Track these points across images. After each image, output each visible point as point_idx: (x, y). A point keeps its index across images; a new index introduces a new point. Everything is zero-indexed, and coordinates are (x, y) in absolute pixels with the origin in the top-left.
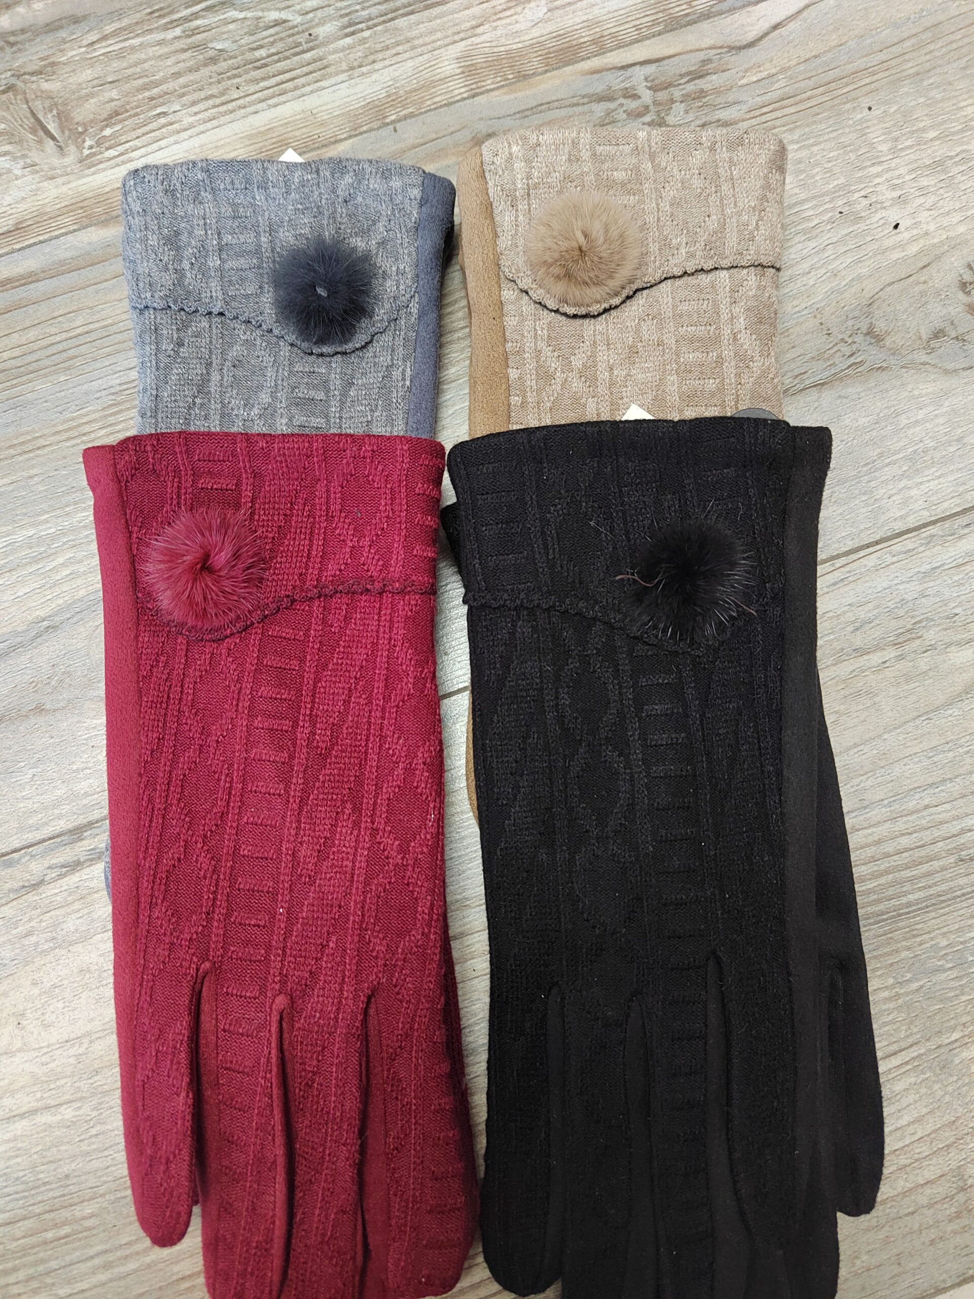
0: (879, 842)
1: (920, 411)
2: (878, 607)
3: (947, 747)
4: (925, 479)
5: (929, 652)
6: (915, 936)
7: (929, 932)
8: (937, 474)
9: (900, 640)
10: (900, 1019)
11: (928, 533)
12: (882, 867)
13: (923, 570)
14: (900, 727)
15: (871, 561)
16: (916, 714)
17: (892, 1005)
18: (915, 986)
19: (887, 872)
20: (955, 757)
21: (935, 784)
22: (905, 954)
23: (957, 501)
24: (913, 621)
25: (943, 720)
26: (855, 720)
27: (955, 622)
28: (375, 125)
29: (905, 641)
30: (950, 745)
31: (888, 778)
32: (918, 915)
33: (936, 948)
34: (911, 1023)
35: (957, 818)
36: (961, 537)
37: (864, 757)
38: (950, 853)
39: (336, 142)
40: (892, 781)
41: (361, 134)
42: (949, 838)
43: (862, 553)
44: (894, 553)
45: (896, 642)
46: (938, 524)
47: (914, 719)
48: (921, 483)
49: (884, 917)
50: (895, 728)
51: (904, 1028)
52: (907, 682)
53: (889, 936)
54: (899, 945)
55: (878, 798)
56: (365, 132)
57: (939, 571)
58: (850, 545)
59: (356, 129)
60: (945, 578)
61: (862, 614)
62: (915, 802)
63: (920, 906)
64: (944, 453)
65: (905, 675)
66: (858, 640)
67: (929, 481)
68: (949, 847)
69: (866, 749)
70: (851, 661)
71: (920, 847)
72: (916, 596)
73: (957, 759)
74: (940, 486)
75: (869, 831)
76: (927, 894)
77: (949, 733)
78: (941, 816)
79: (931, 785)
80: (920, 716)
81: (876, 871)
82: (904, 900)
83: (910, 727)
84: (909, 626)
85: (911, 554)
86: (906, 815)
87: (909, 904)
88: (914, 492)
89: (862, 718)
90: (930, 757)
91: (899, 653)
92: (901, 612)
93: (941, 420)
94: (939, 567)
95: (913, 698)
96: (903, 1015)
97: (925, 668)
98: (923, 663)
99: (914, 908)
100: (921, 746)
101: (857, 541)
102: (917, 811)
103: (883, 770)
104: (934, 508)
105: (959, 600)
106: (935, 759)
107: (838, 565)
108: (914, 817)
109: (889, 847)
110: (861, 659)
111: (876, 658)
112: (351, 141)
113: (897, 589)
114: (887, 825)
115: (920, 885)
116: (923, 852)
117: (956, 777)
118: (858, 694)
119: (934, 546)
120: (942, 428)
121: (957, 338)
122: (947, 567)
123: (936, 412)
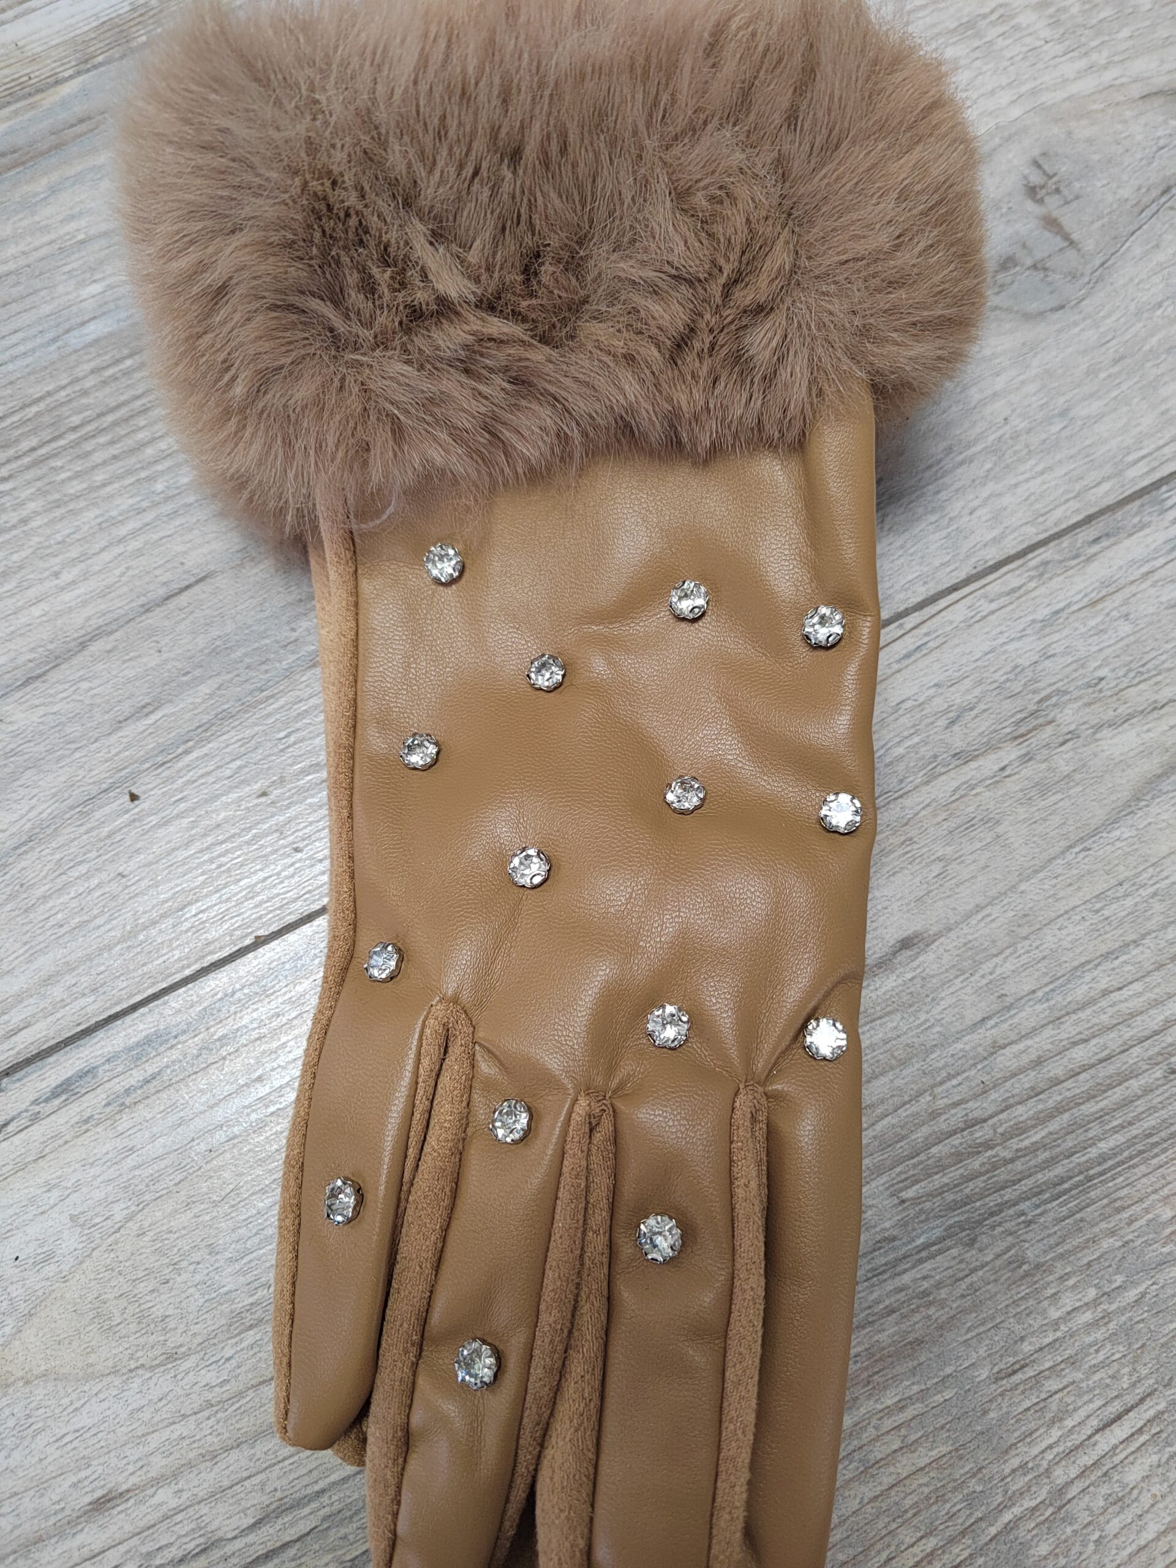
0: (1038, 1062)
1: (998, 379)
2: (980, 682)
3: (1121, 891)
4: (1021, 478)
5: (1069, 744)
6: (1119, 1210)
7: (1141, 1200)
8: (1039, 468)
9: (1022, 730)
10: (1117, 1356)
11: (1038, 559)
12: (1051, 1103)
13: (1040, 618)
14: (1043, 868)
15: (958, 613)
16: (1064, 844)
17: (1099, 1334)
18: (1132, 1294)
19: (1059, 1110)
20: (1136, 904)
21: (1112, 953)
22: (1107, 1244)
23: (1074, 505)
24: (1037, 698)
25: (1109, 848)
26: (972, 867)
27: (1101, 691)
28: (116, 52)
29: (1029, 732)
30: (1125, 886)
31: (1038, 954)
32: (1120, 1174)
33: (1155, 1225)
34: (1136, 1360)
35: (1157, 1003)
36: (1090, 559)
37: (994, 925)
38: (1152, 1062)
39: (58, 82)
40: (1044, 958)
41: (95, 67)
42: (1148, 1038)
43: (943, 603)
44: (992, 596)
45: (1016, 734)
46: (1052, 544)
47: (1063, 853)
48: (1016, 485)
49: (1066, 1186)
50: (1036, 872)
51: (1126, 1370)
52: (1043, 794)
53: (1078, 1216)
54: (1096, 1230)
55: (1027, 988)
56: (101, 64)
57: (1064, 615)
58: (922, 592)
59: (86, 61)
60: (1076, 625)
61: (957, 697)
62: (1085, 987)
63: (1119, 1158)
64: (1043, 436)
65: (1037, 784)
66: (958, 739)
67: (1027, 480)
68: (1150, 1053)
69: (995, 911)
70: (952, 774)
71: (1106, 1060)
72: (1036, 658)
73: (1140, 907)
74: (1045, 487)
75: (1021, 1046)
76: (1128, 1136)
77: (1121, 868)
78: (1130, 1004)
79: (1106, 956)
80: (1071, 847)
81: (1041, 1112)
82: (1093, 1152)
83: (1058, 866)
84: (1032, 707)
85: (1017, 595)
86: (1074, 1012)
87: (1103, 1158)
88: (1007, 500)
89: (982, 863)
90: (1097, 911)
91: (1023, 752)
92: (1017, 687)
93: (1032, 388)
94: (1063, 609)
95: (1056, 820)
96: (1121, 1348)
97: (1066, 769)
98: (1062, 763)
99: (1110, 1163)
100: (1081, 894)
101: (931, 584)
102: (1092, 1002)
103: (1027, 943)
104: (1041, 520)
105: (1102, 656)
106: (1106, 913)
107: (908, 626)
108: (1088, 1011)
109: (1056, 1069)
110: (966, 769)
111: (989, 764)
112: (81, 79)
113: (1005, 652)
114: (1048, 1032)
115: (1115, 1123)
116: (1111, 1069)
117: (1144, 936)
118: (969, 825)
119: (1050, 579)
120: (1034, 399)
121: (1034, 267)
122: (1075, 607)
123: (1021, 378)
